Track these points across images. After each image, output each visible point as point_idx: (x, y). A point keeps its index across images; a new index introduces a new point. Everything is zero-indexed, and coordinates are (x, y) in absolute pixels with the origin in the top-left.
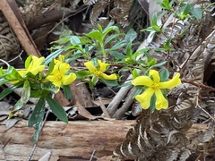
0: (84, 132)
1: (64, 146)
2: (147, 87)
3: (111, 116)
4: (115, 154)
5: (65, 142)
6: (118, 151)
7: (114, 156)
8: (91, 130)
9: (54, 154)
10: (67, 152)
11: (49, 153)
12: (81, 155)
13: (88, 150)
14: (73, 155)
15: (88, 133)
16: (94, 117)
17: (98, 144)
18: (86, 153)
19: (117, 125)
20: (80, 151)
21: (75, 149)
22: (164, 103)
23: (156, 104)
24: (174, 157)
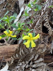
2: (28, 40)
3: (8, 43)
4: (12, 58)
6: (13, 57)
7: (11, 59)
8: (2, 49)
13: (1, 56)
16: (2, 44)
17: (5, 54)
18: (0, 58)
19: (11, 47)
22: (34, 45)
23: (32, 45)
24: (33, 57)
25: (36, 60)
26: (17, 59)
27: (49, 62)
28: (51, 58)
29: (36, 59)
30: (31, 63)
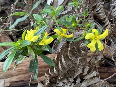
0: (22, 66)
1: (12, 76)
2: (92, 39)
4: (46, 75)
5: (11, 73)
6: (48, 73)
8: (26, 64)
9: (6, 81)
10: (14, 79)
11: (3, 81)
12: (23, 79)
13: (27, 75)
14: (18, 80)
15: (24, 66)
18: (26, 78)
20: (22, 77)
21: (19, 76)
24: (80, 71)
25: (86, 75)
26: (54, 77)
27: (105, 76)
28: (108, 70)
29: (87, 73)
30: (78, 80)
